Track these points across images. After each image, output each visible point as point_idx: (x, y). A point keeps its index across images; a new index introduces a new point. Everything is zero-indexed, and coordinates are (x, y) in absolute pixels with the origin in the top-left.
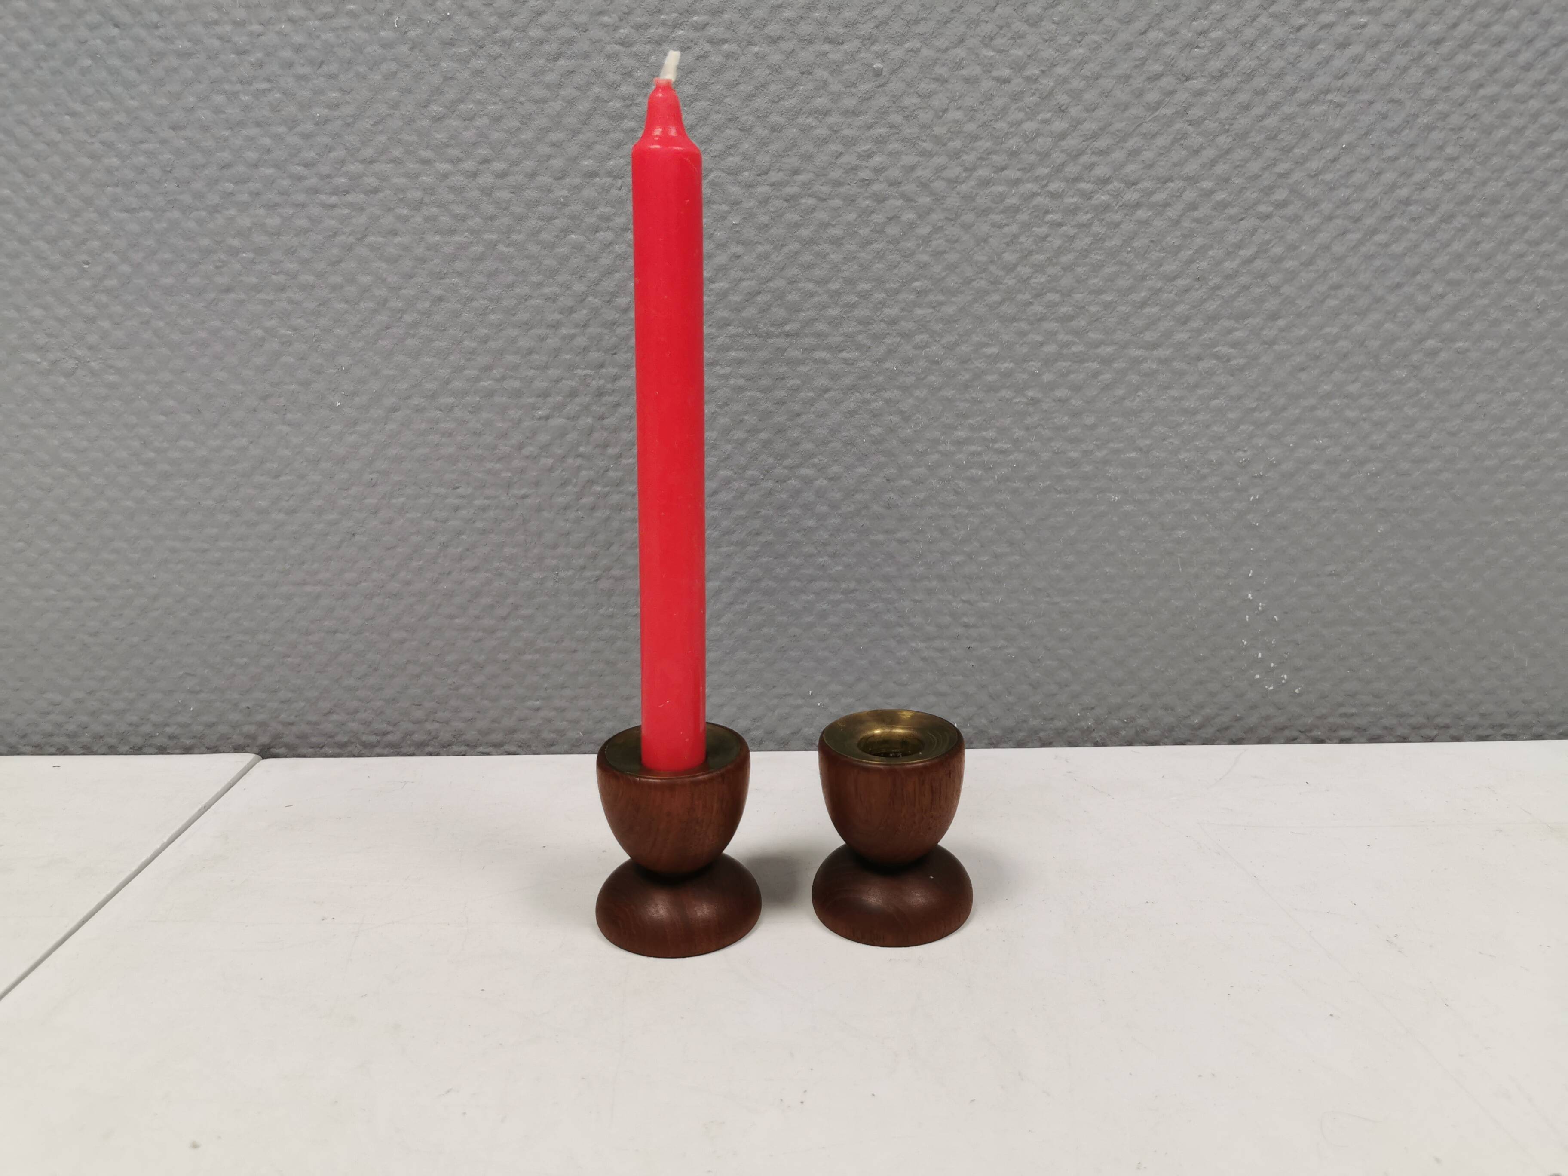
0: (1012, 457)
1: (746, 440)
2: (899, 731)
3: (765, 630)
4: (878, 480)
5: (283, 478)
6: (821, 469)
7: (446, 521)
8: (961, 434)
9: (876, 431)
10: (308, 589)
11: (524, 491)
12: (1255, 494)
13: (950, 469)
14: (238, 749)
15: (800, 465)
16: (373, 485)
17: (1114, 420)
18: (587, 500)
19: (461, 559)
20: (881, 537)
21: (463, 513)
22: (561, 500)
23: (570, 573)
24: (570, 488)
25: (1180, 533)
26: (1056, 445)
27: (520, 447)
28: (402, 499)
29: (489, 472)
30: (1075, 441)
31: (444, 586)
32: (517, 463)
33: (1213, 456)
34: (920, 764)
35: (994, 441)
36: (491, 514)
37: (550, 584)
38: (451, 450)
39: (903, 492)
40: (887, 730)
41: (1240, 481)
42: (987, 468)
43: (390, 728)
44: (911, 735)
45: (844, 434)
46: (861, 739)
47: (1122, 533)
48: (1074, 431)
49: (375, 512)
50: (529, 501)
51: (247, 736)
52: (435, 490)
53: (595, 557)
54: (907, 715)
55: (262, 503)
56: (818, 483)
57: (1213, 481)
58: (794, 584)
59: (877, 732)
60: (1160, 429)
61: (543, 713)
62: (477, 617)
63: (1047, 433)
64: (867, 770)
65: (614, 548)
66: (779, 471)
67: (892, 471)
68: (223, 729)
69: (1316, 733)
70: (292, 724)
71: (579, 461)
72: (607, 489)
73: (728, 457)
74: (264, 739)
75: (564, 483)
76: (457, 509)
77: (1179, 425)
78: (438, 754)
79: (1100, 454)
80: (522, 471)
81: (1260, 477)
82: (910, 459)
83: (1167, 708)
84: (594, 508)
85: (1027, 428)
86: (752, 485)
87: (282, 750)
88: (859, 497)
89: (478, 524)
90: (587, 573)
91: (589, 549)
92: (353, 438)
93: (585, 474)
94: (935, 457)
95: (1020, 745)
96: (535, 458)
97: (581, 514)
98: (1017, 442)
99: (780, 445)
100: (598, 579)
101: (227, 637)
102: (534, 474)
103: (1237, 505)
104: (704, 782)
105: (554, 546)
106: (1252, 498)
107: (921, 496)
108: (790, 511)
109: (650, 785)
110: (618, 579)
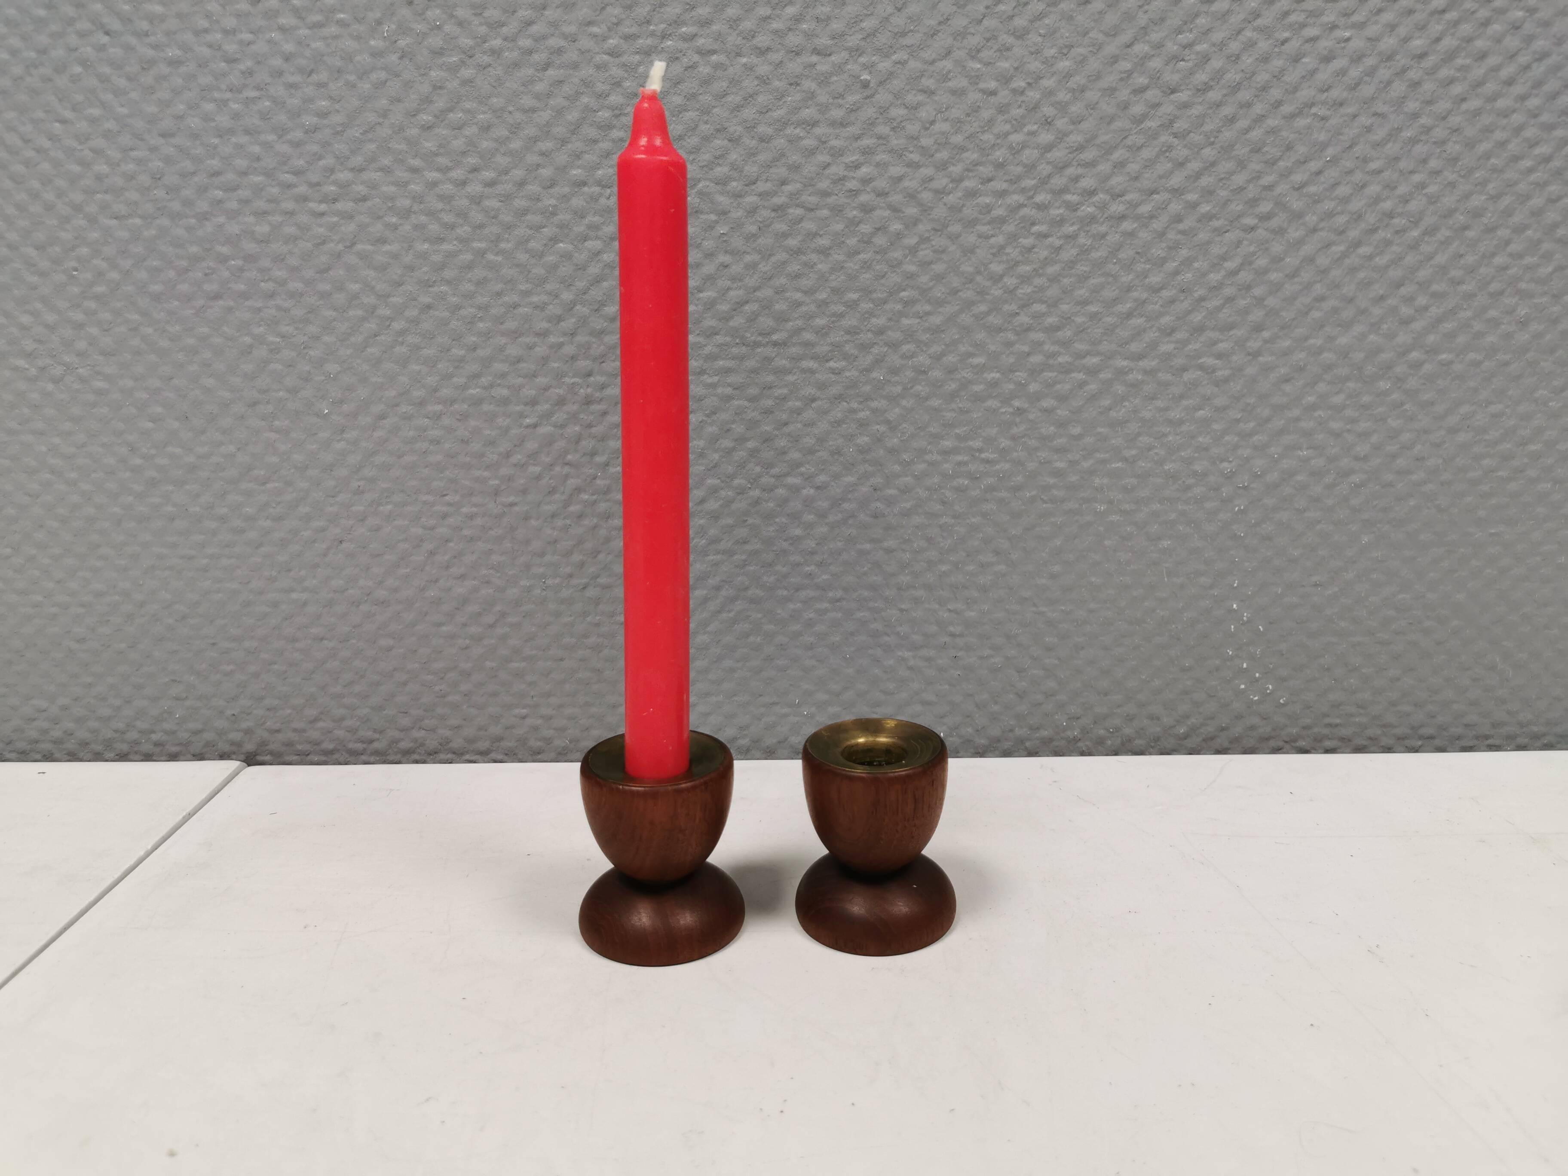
0: (998, 467)
1: (734, 449)
2: (883, 739)
3: (752, 639)
4: (864, 489)
5: (270, 485)
6: (809, 478)
7: (432, 528)
8: (947, 444)
9: (863, 440)
10: (294, 596)
11: (511, 499)
12: (1240, 504)
13: (936, 479)
14: (223, 756)
15: (788, 474)
16: (359, 492)
17: (1100, 430)
18: (574, 508)
19: (448, 566)
20: (868, 546)
21: (451, 520)
22: (548, 508)
23: (557, 581)
24: (557, 496)
25: (1166, 543)
26: (1042, 455)
27: (508, 455)
28: (389, 507)
29: (477, 480)
30: (1060, 451)
31: (431, 593)
32: (504, 471)
33: (1198, 467)
34: (903, 773)
35: (980, 450)
36: (479, 521)
37: (537, 592)
38: (439, 457)
39: (890, 502)
40: (871, 739)
41: (1225, 491)
42: (973, 478)
43: (377, 736)
44: (894, 744)
45: (831, 443)
46: (845, 748)
47: (1107, 543)
48: (1060, 441)
49: (362, 519)
50: (516, 509)
51: (233, 743)
52: (423, 497)
53: (582, 565)
54: (891, 724)
55: (250, 510)
56: (805, 492)
57: (1198, 491)
58: (781, 592)
59: (861, 740)
61: (530, 721)
62: (465, 625)
63: (1033, 443)
64: (850, 778)
65: (601, 557)
66: (766, 480)
67: (878, 480)
68: (209, 736)
69: (1301, 743)
70: (278, 731)
71: (567, 469)
72: (594, 497)
73: (716, 466)
74: (249, 747)
75: (552, 491)
76: (445, 516)
77: (1165, 435)
78: (424, 762)
79: (1086, 464)
80: (510, 479)
81: (1245, 488)
82: (897, 468)
83: (1153, 718)
84: (580, 516)
85: (1013, 438)
86: (739, 494)
87: (268, 758)
88: (846, 506)
89: (466, 532)
90: (575, 581)
91: (577, 557)
92: (341, 445)
93: (572, 482)
94: (922, 467)
95: (1007, 754)
96: (522, 466)
97: (568, 522)
98: (1003, 452)
99: (767, 454)
100: (585, 587)
101: (213, 644)
102: (522, 481)
103: (1222, 516)
104: (687, 790)
105: (541, 555)
106: (1237, 509)
107: (908, 505)
108: (777, 520)
109: (632, 793)
110: (604, 587)
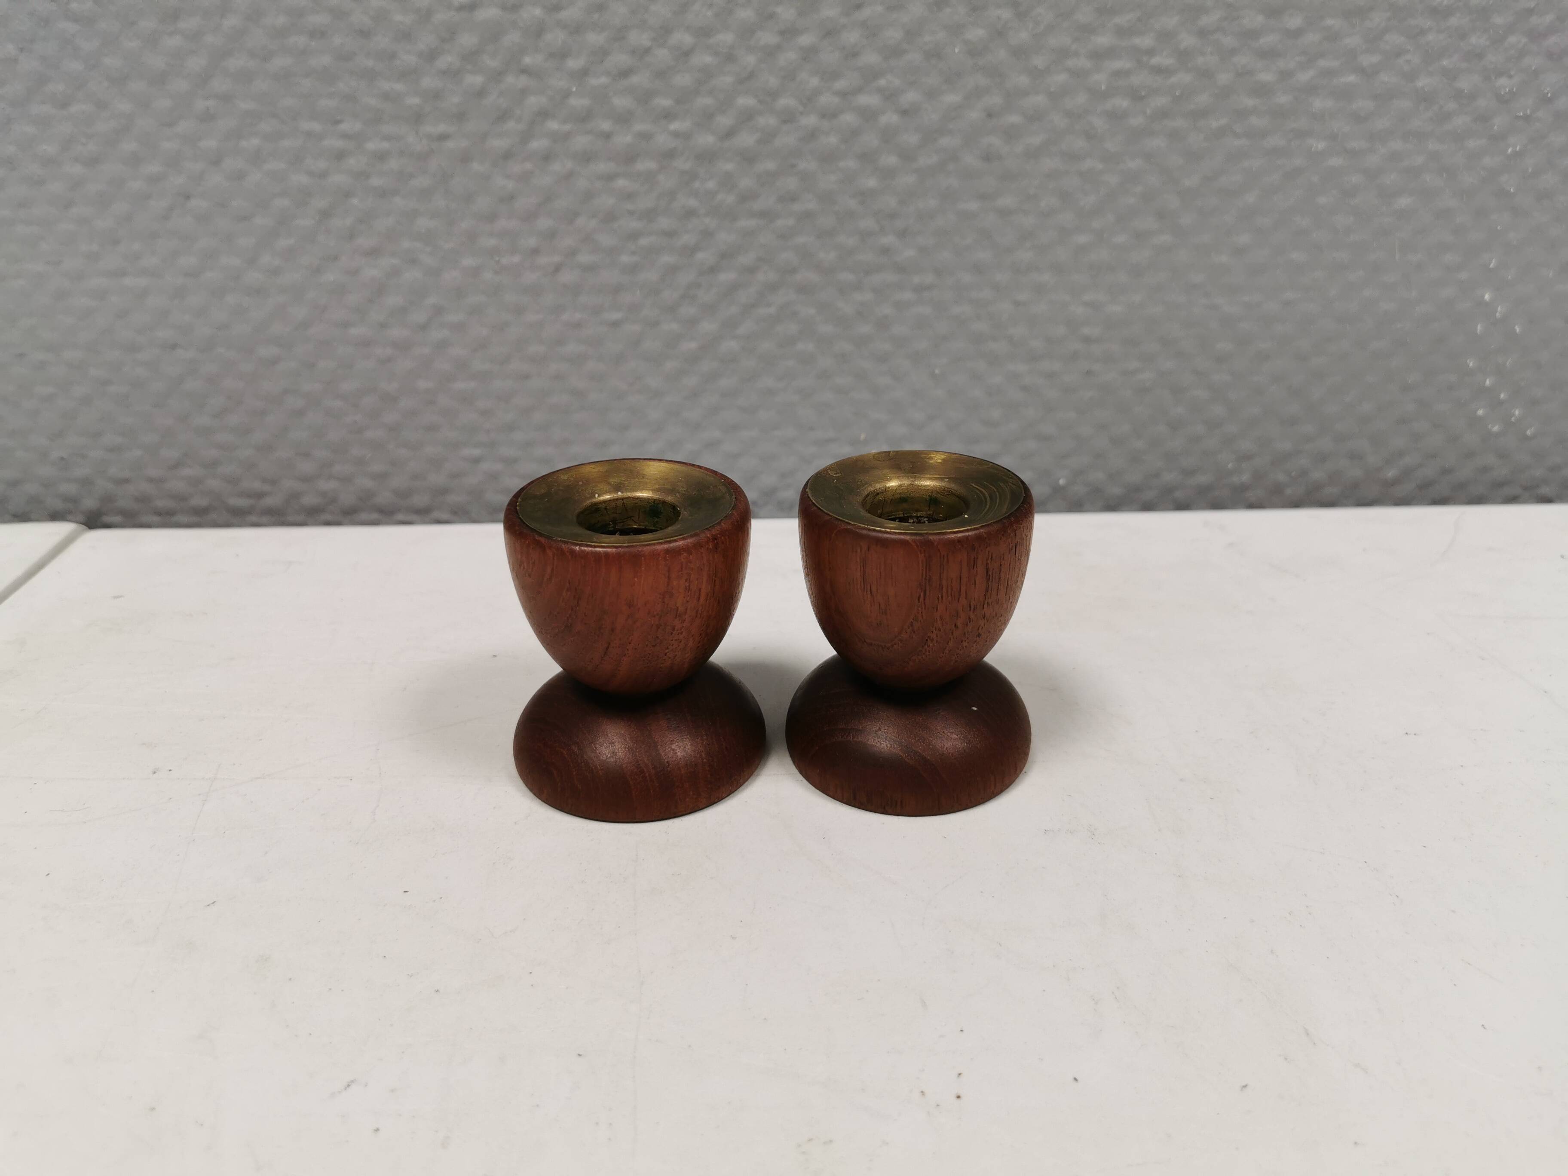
0: (1174, 79)
1: (778, 48)
2: (928, 483)
3: (800, 346)
4: (974, 115)
5: (74, 109)
6: (890, 96)
7: (323, 175)
8: (1103, 40)
9: (976, 34)
10: (128, 281)
11: (442, 128)
12: (1515, 144)
13: (1081, 99)
14: (55, 516)
15: (859, 90)
16: (208, 117)
17: (1329, 22)
18: (537, 144)
19: (351, 236)
20: (973, 206)
21: (352, 162)
22: (498, 144)
23: (516, 259)
24: (511, 125)
25: (1404, 202)
26: (1242, 60)
27: (431, 56)
28: (255, 142)
29: (386, 96)
30: (1269, 55)
31: (330, 277)
32: (428, 82)
33: (1464, 84)
34: (970, 533)
35: (1151, 52)
36: (393, 164)
37: (488, 275)
38: (326, 60)
39: (1011, 134)
40: (906, 482)
41: (1499, 123)
42: (1137, 96)
43: (267, 488)
44: (943, 491)
45: (927, 38)
46: (867, 496)
47: (1322, 200)
48: (1268, 40)
49: (216, 161)
50: (450, 144)
51: (67, 499)
52: (307, 125)
53: (551, 235)
54: (938, 458)
55: (49, 149)
56: (884, 119)
57: (1460, 121)
58: (847, 277)
59: (893, 484)
60: (1394, 39)
61: (485, 466)
62: (383, 326)
63: (1228, 41)
64: (884, 543)
65: (581, 221)
66: (827, 100)
67: (995, 100)
68: (31, 488)
69: (1545, 490)
70: (126, 481)
71: (523, 81)
72: (567, 127)
73: (751, 76)
74: (90, 503)
75: (503, 116)
76: (340, 156)
77: (1423, 32)
78: (338, 523)
79: (1304, 77)
80: (437, 95)
81: (1527, 118)
82: (1023, 80)
83: (1355, 456)
84: (547, 157)
85: (1202, 33)
86: (785, 122)
87: (117, 519)
88: (945, 142)
89: (376, 182)
90: (543, 260)
91: (544, 223)
92: (173, 42)
93: (534, 102)
94: (1061, 78)
95: (1148, 507)
96: (453, 74)
97: (528, 166)
98: (1184, 56)
99: (830, 57)
100: (557, 269)
101: (21, 355)
102: (456, 100)
103: (1487, 161)
104: (686, 549)
105: (492, 218)
106: (1510, 150)
107: (1036, 140)
108: (842, 164)
109: (598, 557)
110: (590, 269)
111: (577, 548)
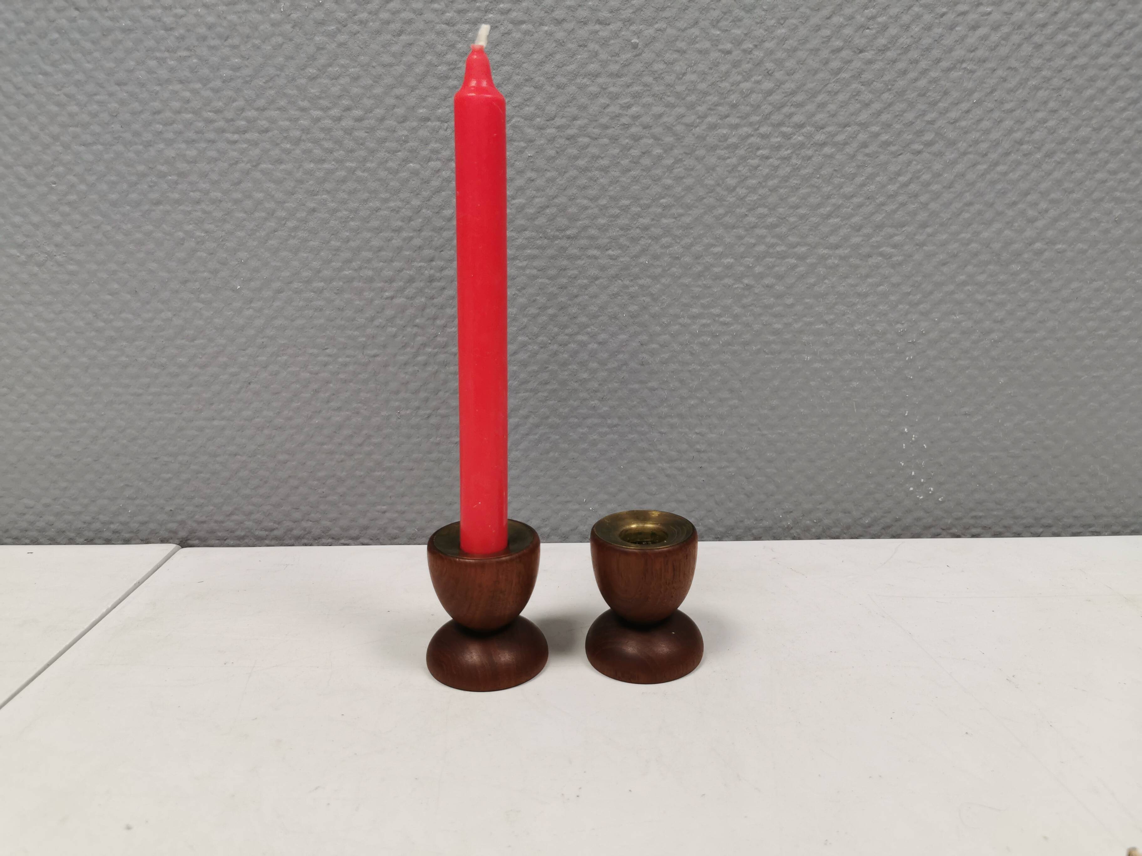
0: (732, 328)
1: (538, 315)
2: (650, 526)
3: (551, 454)
4: (634, 344)
5: (197, 342)
6: (593, 336)
7: (317, 373)
8: (695, 311)
9: (633, 308)
10: (216, 423)
11: (375, 352)
12: (909, 355)
13: (687, 337)
14: (163, 541)
15: (577, 333)
16: (263, 346)
17: (807, 300)
18: (421, 358)
19: (328, 401)
20: (636, 386)
21: (331, 367)
22: (402, 358)
23: (408, 412)
24: (408, 350)
25: (855, 384)
26: (765, 319)
27: (372, 319)
28: (285, 358)
29: (350, 337)
30: (778, 316)
31: (316, 421)
32: (369, 331)
33: (879, 328)
34: (665, 549)
35: (719, 316)
36: (351, 368)
37: (393, 420)
38: (322, 321)
39: (653, 353)
40: (641, 525)
41: (899, 345)
42: (714, 335)
43: (276, 526)
44: (658, 529)
45: (610, 310)
46: (622, 531)
47: (812, 383)
48: (778, 309)
49: (265, 366)
50: (378, 359)
51: (171, 531)
52: (310, 351)
53: (427, 400)
54: (655, 514)
55: (182, 360)
56: (590, 346)
57: (879, 345)
58: (573, 420)
59: (634, 526)
60: (842, 308)
61: (388, 515)
62: (340, 444)
63: (758, 310)
64: (626, 553)
65: (441, 394)
66: (562, 338)
67: (644, 338)
68: (152, 526)
69: (954, 530)
70: (203, 522)
71: (415, 330)
72: (435, 350)
73: (525, 327)
74: (183, 534)
75: (405, 346)
76: (326, 364)
77: (854, 304)
78: (311, 545)
79: (797, 326)
80: (374, 337)
81: (914, 343)
82: (658, 329)
83: (845, 512)
84: (426, 364)
85: (744, 307)
86: (542, 348)
88: (621, 356)
89: (342, 376)
90: (421, 412)
91: (423, 395)
92: (249, 312)
93: (419, 339)
94: (676, 327)
95: (738, 538)
96: (383, 327)
97: (416, 368)
98: (736, 317)
99: (563, 319)
100: (429, 416)
101: (156, 459)
102: (383, 339)
103: (896, 364)
104: (506, 562)
105: (397, 392)
106: (907, 358)
107: (666, 356)
108: (570, 367)
109: (466, 564)
110: (444, 416)
111: (458, 559)
